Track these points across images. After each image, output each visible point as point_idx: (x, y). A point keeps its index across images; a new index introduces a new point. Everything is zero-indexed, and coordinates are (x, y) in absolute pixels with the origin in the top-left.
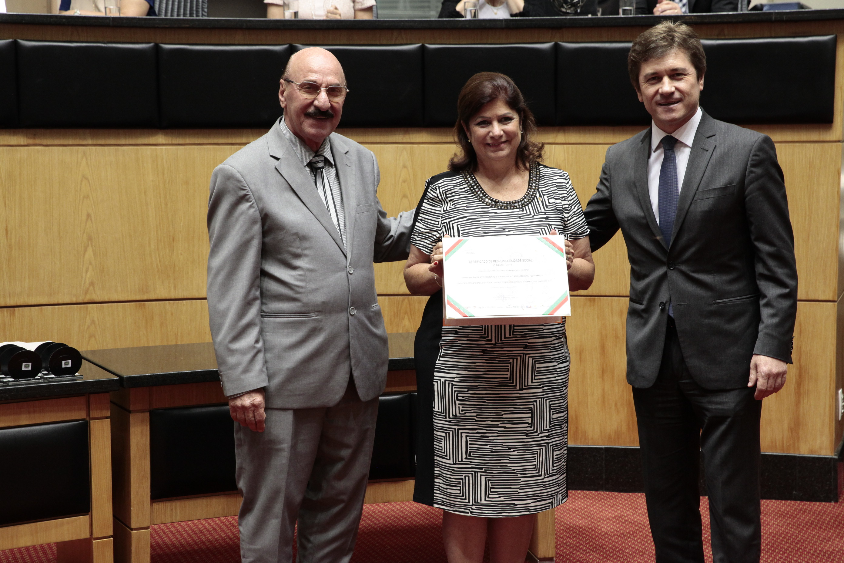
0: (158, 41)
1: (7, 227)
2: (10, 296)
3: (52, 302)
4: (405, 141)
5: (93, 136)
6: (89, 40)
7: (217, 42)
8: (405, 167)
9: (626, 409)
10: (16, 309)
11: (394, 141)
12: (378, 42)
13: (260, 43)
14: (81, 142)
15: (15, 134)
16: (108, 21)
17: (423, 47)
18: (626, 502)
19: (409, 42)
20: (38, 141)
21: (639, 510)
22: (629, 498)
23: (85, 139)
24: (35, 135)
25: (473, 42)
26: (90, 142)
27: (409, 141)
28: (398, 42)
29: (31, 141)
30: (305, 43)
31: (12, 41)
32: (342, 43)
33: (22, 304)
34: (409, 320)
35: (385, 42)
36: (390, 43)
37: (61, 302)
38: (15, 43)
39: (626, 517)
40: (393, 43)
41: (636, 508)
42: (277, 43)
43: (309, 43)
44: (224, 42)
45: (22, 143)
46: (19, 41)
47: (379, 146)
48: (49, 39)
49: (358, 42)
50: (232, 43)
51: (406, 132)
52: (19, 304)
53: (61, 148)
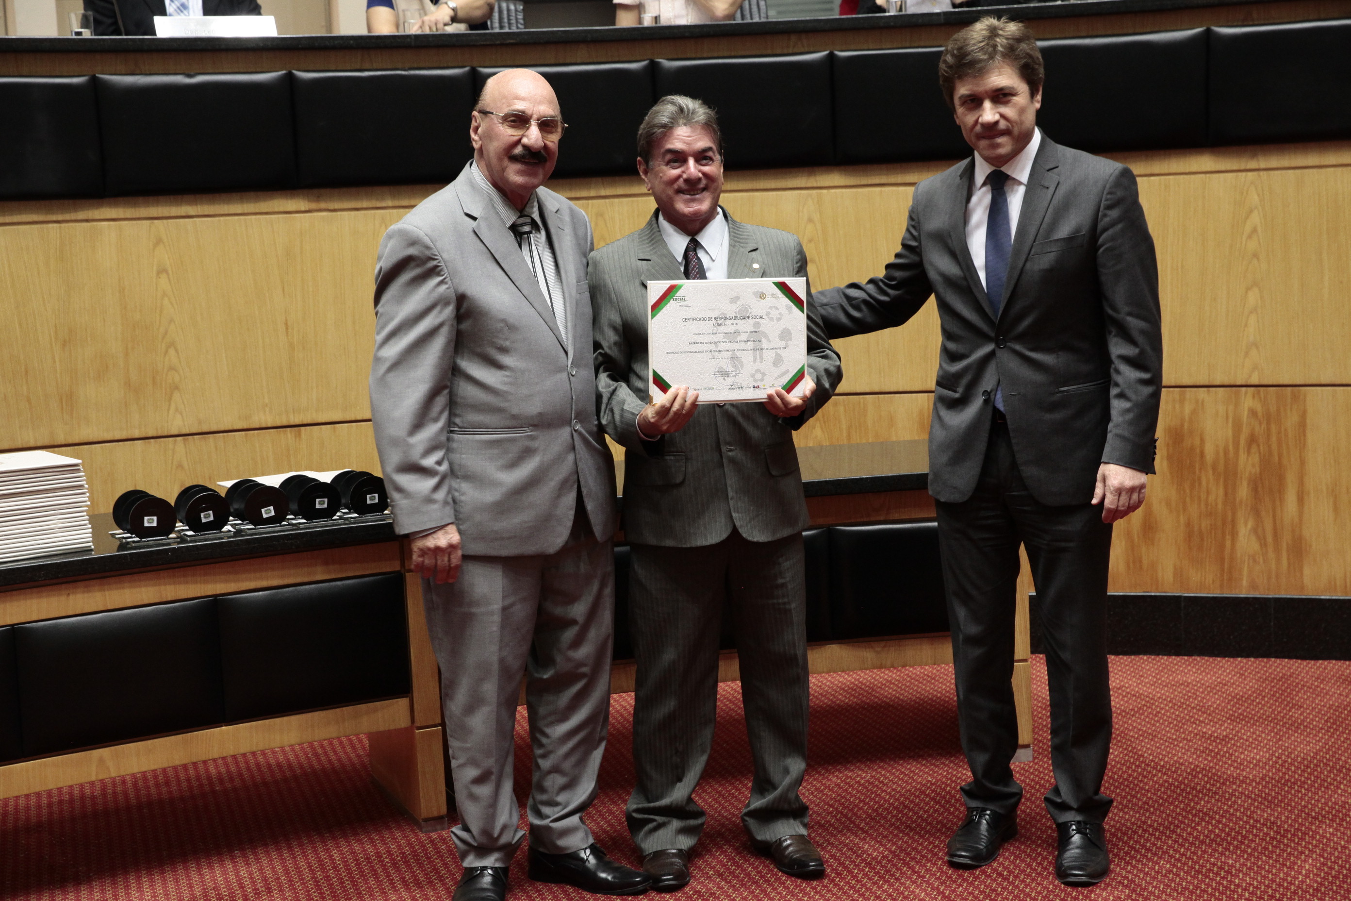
0: (475, 64)
1: (286, 320)
2: (294, 413)
3: (348, 419)
4: (809, 185)
5: (394, 196)
6: (385, 67)
7: (553, 62)
8: (810, 220)
9: (1124, 543)
10: (303, 428)
11: (795, 186)
12: (769, 52)
13: (610, 60)
14: (379, 204)
15: (292, 196)
16: (409, 40)
17: (831, 55)
18: (1127, 668)
19: (812, 49)
20: (323, 205)
21: (1146, 678)
22: (1131, 662)
23: (383, 199)
24: (318, 197)
25: (900, 46)
26: (390, 203)
27: (815, 185)
28: (796, 50)
29: (314, 206)
30: (671, 57)
31: (286, 74)
32: (721, 54)
33: (309, 421)
34: (822, 428)
35: (779, 51)
36: (786, 52)
37: (359, 418)
38: (290, 76)
39: (1127, 688)
40: (791, 51)
41: (1142, 676)
42: (634, 59)
43: (676, 57)
44: (561, 61)
45: (303, 209)
46: (295, 72)
47: (774, 193)
48: (334, 69)
49: (743, 53)
50: (573, 62)
51: (811, 174)
52: (305, 422)
53: (353, 213)
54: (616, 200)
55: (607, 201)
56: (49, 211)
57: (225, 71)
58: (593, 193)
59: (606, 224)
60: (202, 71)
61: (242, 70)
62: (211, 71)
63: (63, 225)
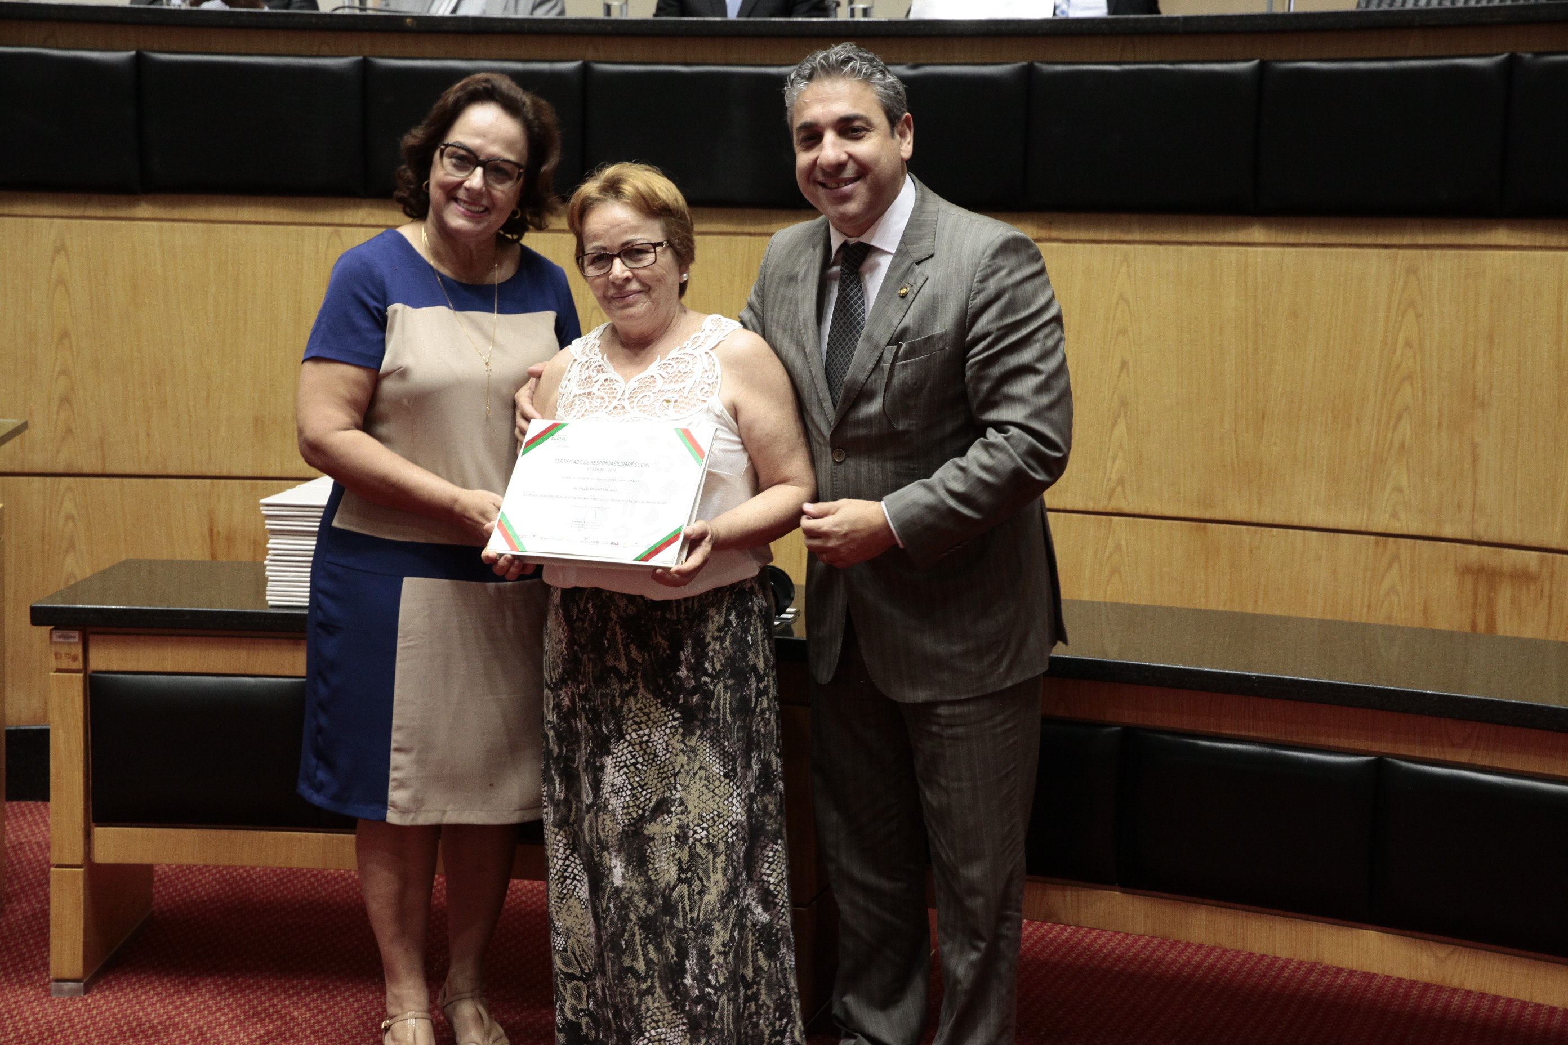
54: (1437, 252)
55: (1425, 252)
56: (741, 221)
57: (956, 61)
58: (1407, 240)
59: (1419, 284)
60: (930, 61)
61: (976, 61)
62: (940, 61)
63: (753, 238)
